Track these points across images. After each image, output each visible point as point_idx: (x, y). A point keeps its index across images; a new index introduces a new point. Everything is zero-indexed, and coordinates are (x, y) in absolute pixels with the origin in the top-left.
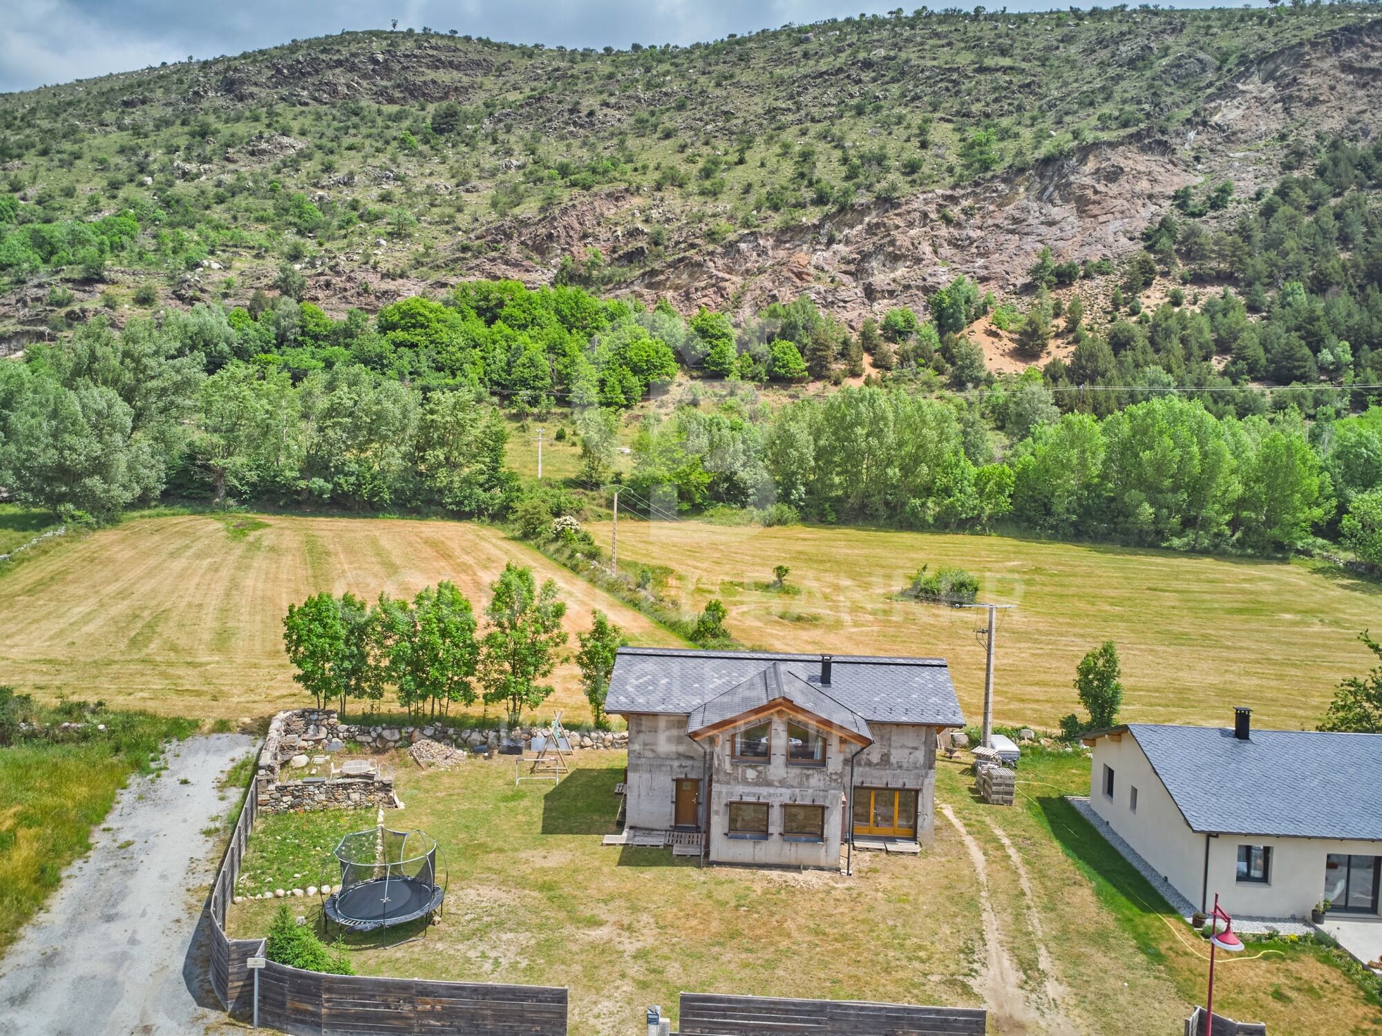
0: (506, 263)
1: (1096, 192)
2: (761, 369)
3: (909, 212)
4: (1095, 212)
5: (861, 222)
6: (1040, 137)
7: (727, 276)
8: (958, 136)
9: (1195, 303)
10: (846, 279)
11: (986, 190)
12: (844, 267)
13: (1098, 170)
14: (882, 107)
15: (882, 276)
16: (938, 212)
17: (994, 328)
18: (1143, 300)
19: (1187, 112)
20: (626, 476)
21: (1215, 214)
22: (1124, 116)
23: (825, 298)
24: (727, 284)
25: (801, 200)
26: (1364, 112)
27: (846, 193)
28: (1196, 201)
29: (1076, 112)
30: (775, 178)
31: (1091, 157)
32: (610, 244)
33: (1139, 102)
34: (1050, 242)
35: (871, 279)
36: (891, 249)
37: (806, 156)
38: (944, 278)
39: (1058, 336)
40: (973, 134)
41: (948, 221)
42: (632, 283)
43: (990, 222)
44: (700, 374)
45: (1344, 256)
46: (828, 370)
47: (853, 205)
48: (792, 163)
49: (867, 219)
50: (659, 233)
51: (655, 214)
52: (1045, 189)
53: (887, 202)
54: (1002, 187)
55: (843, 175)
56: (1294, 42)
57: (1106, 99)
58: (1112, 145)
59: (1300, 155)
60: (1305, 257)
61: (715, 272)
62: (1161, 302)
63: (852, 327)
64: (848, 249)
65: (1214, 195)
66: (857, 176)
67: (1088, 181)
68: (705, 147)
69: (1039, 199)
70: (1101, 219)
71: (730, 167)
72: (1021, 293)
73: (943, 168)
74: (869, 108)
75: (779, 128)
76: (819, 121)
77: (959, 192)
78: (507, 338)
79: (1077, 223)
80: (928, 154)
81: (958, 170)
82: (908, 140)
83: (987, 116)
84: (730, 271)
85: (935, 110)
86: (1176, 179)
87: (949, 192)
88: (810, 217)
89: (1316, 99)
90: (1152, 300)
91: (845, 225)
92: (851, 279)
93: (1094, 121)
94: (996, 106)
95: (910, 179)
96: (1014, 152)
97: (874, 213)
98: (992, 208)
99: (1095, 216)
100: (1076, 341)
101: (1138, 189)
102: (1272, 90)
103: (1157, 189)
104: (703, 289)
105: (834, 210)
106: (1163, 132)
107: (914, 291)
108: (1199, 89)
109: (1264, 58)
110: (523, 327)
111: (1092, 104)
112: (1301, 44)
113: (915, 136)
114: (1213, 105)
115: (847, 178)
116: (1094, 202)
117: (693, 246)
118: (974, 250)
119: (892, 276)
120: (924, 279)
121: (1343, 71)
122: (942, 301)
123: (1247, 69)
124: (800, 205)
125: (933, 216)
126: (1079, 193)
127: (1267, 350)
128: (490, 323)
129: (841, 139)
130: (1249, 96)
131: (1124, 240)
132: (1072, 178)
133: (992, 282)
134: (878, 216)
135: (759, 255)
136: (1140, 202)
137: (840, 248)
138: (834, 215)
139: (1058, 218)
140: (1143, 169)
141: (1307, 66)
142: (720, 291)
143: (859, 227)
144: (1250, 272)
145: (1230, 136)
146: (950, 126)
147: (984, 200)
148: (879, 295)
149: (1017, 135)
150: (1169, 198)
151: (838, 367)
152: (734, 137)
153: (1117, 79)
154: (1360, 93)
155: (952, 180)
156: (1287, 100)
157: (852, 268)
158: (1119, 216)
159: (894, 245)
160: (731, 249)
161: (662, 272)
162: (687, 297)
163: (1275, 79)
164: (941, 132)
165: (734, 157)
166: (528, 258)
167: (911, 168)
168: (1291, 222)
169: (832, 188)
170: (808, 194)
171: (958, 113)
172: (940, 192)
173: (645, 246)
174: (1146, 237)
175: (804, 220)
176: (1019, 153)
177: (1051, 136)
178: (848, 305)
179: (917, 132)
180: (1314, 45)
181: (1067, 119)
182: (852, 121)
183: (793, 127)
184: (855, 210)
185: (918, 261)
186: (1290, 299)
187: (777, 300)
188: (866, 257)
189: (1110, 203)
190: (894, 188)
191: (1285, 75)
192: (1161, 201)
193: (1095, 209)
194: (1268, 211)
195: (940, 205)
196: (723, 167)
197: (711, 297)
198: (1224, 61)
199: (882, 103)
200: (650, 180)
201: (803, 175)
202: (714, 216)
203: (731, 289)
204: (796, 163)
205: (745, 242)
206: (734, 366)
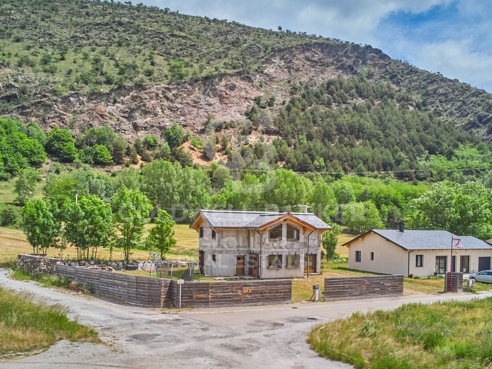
1: (226, 94)
2: (90, 158)
3: (150, 93)
4: (227, 102)
5: (129, 95)
6: (202, 68)
7: (65, 113)
8: (166, 63)
9: (268, 142)
10: (124, 120)
11: (183, 87)
12: (122, 114)
13: (226, 85)
14: (130, 44)
15: (140, 120)
16: (163, 94)
17: (192, 146)
18: (249, 139)
19: (255, 67)
21: (270, 108)
22: (234, 65)
23: (115, 128)
24: (65, 117)
25: (99, 81)
26: (314, 76)
27: (121, 80)
28: (263, 102)
29: (214, 60)
30: (82, 69)
31: (223, 79)
33: (238, 60)
34: (210, 113)
35: (135, 121)
36: (144, 108)
37: (97, 61)
38: (168, 124)
39: (219, 151)
40: (173, 62)
41: (168, 99)
42: (12, 111)
43: (185, 101)
44: (57, 159)
45: (316, 128)
46: (122, 160)
47: (125, 86)
48: (90, 63)
49: (131, 94)
50: (25, 88)
51: (20, 78)
52: (206, 90)
53: (140, 87)
54: (189, 87)
55: (117, 72)
56: (290, 46)
57: (226, 56)
58: (231, 75)
59: (295, 89)
60: (303, 127)
61: (58, 110)
62: (256, 140)
63: (129, 142)
64: (123, 106)
65: (269, 101)
66: (124, 73)
67: (223, 89)
68: (41, 50)
69: (204, 94)
70: (229, 105)
71: (57, 61)
72: (200, 133)
73: (163, 75)
74: (124, 44)
75: (80, 46)
76: (100, 46)
77: (171, 87)
79: (220, 106)
80: (155, 68)
81: (169, 77)
82: (145, 61)
83: (178, 56)
84: (66, 110)
85: (154, 50)
86: (255, 93)
87: (167, 86)
88: (105, 89)
89: (298, 69)
90: (253, 139)
91: (121, 95)
92: (126, 120)
93: (222, 65)
94: (181, 52)
95: (149, 78)
96: (192, 73)
97: (134, 91)
98: (185, 95)
99: (227, 104)
100: (226, 154)
101: (242, 94)
102: (283, 63)
103: (248, 96)
104: (52, 118)
105: (116, 87)
106: (248, 73)
107: (155, 128)
108: (259, 58)
109: (280, 50)
111: (220, 57)
112: (292, 47)
113: (148, 59)
114: (264, 65)
115: (120, 74)
116: (226, 98)
117: (45, 96)
118: (179, 113)
119: (145, 120)
120: (159, 123)
121: (306, 60)
122: (169, 133)
123: (275, 54)
124: (98, 83)
125: (161, 96)
126: (219, 93)
127: (297, 161)
129: (113, 55)
130: (276, 64)
131: (238, 115)
132: (217, 87)
133: (188, 128)
134: (136, 92)
135: (80, 104)
136: (243, 100)
137: (120, 105)
138: (116, 90)
139: (212, 103)
140: (243, 87)
141: (294, 56)
142: (62, 120)
143: (128, 97)
144: (285, 131)
145: (272, 79)
146: (162, 58)
147: (182, 91)
148: (140, 129)
149: (192, 66)
150: (253, 100)
151: (127, 159)
152: (55, 47)
153: (229, 49)
154: (312, 69)
155: (168, 81)
156: (289, 68)
157: (126, 115)
158: (236, 105)
159: (145, 107)
160: (65, 99)
161: (29, 108)
162: (44, 121)
163: (284, 59)
164: (158, 59)
165: (59, 57)
167: (149, 73)
168: (297, 114)
169: (114, 77)
170: (103, 79)
171: (165, 52)
172: (163, 85)
173: (17, 94)
174: (247, 114)
175: (102, 90)
176: (195, 73)
177: (206, 68)
178: (126, 132)
179: (149, 58)
180: (296, 48)
181: (211, 62)
182: (117, 48)
183: (87, 47)
184: (126, 89)
185: (156, 115)
186: (302, 141)
187: (92, 126)
188: (132, 110)
189: (232, 99)
190: (142, 81)
191: (287, 58)
192: (250, 101)
193: (226, 101)
194: (288, 109)
195: (164, 91)
196: (53, 60)
197: (56, 123)
198: (267, 49)
199: (130, 42)
200: (14, 61)
201: (97, 69)
202: (54, 83)
203: (67, 119)
204: (92, 64)
205: (73, 97)
206: (77, 156)
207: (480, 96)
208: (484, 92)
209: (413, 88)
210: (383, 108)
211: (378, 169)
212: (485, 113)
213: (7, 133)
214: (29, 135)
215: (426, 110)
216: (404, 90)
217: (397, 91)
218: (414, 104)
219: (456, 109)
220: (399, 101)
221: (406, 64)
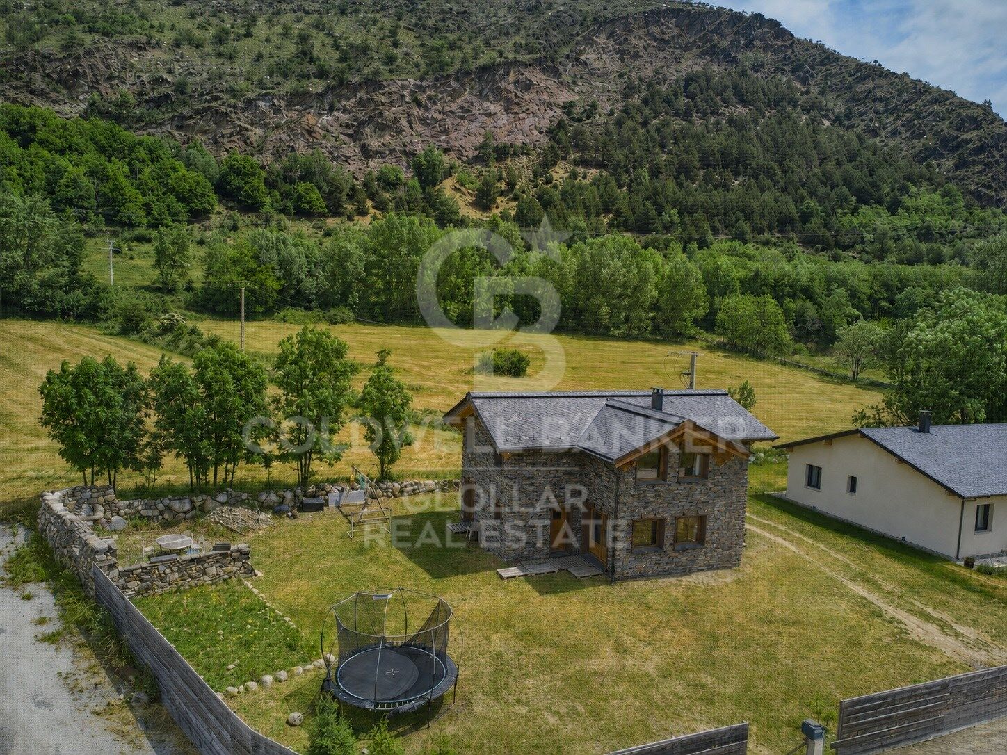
0: (32, 92)
1: (516, 96)
2: (290, 204)
3: (390, 93)
4: (517, 111)
5: (355, 97)
6: (476, 52)
7: (250, 128)
8: (418, 42)
9: (585, 179)
10: (347, 139)
11: (444, 84)
12: (344, 130)
13: (517, 81)
14: (359, 10)
15: (373, 141)
16: (412, 96)
17: (457, 186)
18: (553, 174)
19: (565, 51)
20: (198, 285)
21: (589, 121)
22: (529, 46)
23: (332, 153)
24: (250, 134)
25: (305, 71)
27: (342, 71)
28: (577, 111)
29: (498, 38)
30: (280, 52)
31: (512, 71)
32: (137, 89)
33: (538, 38)
34: (489, 129)
35: (365, 142)
36: (380, 120)
37: (304, 38)
38: (419, 147)
39: (502, 194)
40: (430, 42)
41: (419, 104)
42: (162, 124)
43: (448, 109)
44: (235, 205)
46: (342, 208)
47: (348, 82)
48: (293, 42)
49: (359, 95)
50: (184, 84)
51: (177, 67)
52: (483, 90)
53: (373, 83)
54: (453, 83)
55: (337, 57)
56: (624, 14)
57: (517, 32)
58: (525, 65)
59: (632, 89)
60: (644, 155)
61: (239, 123)
62: (564, 177)
63: (354, 177)
64: (347, 116)
65: (588, 108)
66: (348, 60)
67: (511, 88)
68: (214, 19)
69: (479, 96)
71: (239, 38)
72: (472, 163)
73: (412, 64)
74: (349, 10)
75: (277, 13)
76: (309, 13)
77: (425, 83)
78: (46, 161)
79: (505, 117)
80: (399, 52)
81: (422, 67)
82: (383, 39)
84: (251, 123)
85: (399, 20)
86: (563, 95)
87: (418, 82)
89: (637, 54)
90: (559, 173)
91: (343, 97)
92: (350, 140)
93: (510, 48)
95: (389, 68)
96: (461, 59)
97: (364, 91)
98: (448, 98)
99: (516, 114)
100: (515, 198)
101: (542, 98)
102: (612, 44)
103: (553, 100)
104: (229, 135)
105: (334, 84)
106: (553, 61)
107: (398, 154)
108: (572, 35)
109: (606, 22)
110: (62, 152)
111: (507, 34)
112: (627, 17)
113: (388, 36)
114: (581, 48)
115: (341, 60)
116: (515, 103)
117: (216, 98)
118: (439, 129)
119: (381, 141)
120: (405, 146)
121: (651, 39)
122: (421, 164)
123: (598, 28)
124: (304, 76)
125: (408, 99)
126: (505, 95)
127: (634, 213)
128: (25, 144)
129: (330, 29)
130: (599, 46)
131: (535, 132)
132: (501, 84)
133: (452, 153)
134: (367, 93)
135: (275, 113)
136: (544, 107)
137: (340, 114)
138: (333, 88)
139: (492, 112)
140: (544, 84)
141: (632, 32)
142: (244, 139)
143: (354, 100)
144: (614, 161)
145: (592, 72)
146: (414, 34)
147: (443, 92)
148: (373, 155)
149: (461, 48)
150: (560, 107)
151: (349, 207)
152: (238, 14)
153: (522, 19)
154: (661, 55)
155: (419, 73)
156: (622, 53)
157: (351, 132)
158: (532, 115)
159: (382, 118)
160: (250, 103)
161: (191, 117)
162: (215, 141)
163: (614, 37)
164: (406, 37)
165: (242, 31)
166: (54, 90)
167: (389, 60)
168: (634, 131)
169: (330, 66)
170: (312, 69)
171: (416, 25)
172: (412, 81)
173: (171, 93)
174: (549, 132)
175: (310, 88)
176: (465, 60)
177: (483, 52)
178: (350, 160)
179: (389, 34)
180: (635, 19)
181: (492, 42)
182: (337, 18)
183: (289, 14)
184: (350, 86)
185: (400, 131)
186: (641, 180)
187: (294, 151)
188: (362, 124)
189: (526, 105)
191: (619, 36)
192: (554, 108)
193: (516, 109)
194: (619, 123)
195: (413, 92)
196: (232, 37)
197: (236, 145)
198: (585, 20)
199: (359, 6)
200: (168, 37)
201: (304, 53)
202: (232, 75)
203: (254, 139)
204: (297, 43)
205: (264, 100)
206: (268, 200)
207: (948, 102)
208: (954, 95)
209: (830, 87)
210: (780, 123)
211: (770, 229)
212: (954, 133)
213: (152, 161)
214: (189, 164)
215: (853, 126)
216: (814, 91)
217: (802, 94)
218: (832, 116)
219: (903, 126)
220: (806, 110)
221: (819, 47)
